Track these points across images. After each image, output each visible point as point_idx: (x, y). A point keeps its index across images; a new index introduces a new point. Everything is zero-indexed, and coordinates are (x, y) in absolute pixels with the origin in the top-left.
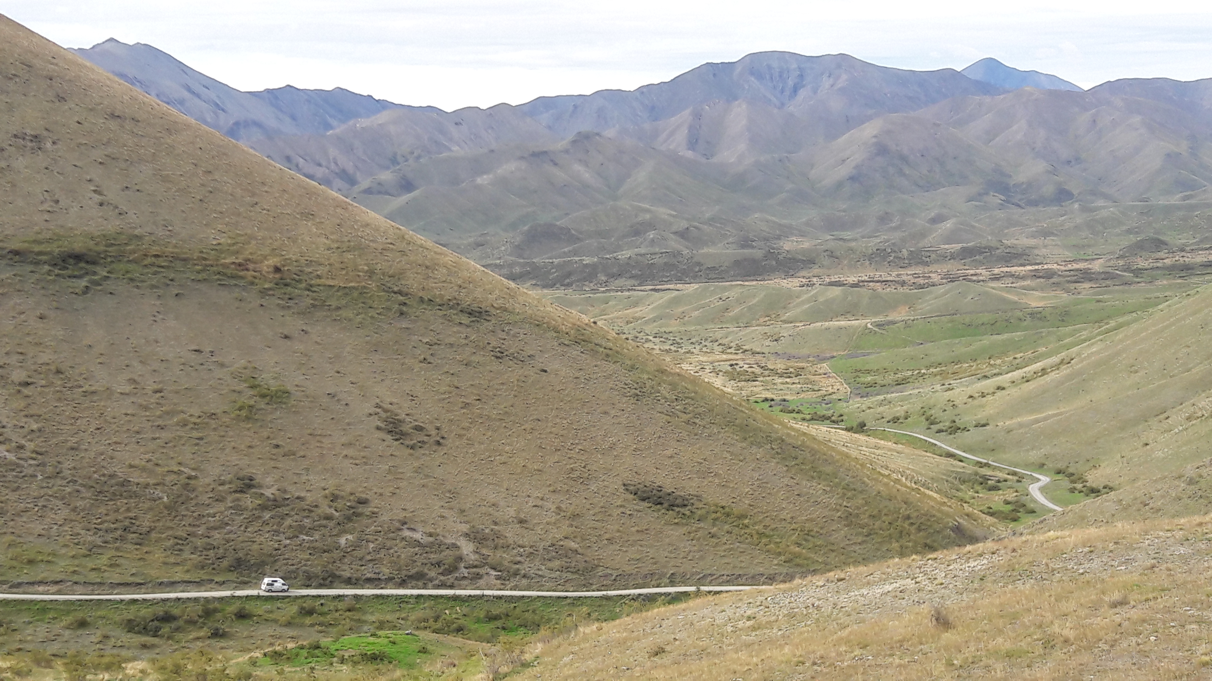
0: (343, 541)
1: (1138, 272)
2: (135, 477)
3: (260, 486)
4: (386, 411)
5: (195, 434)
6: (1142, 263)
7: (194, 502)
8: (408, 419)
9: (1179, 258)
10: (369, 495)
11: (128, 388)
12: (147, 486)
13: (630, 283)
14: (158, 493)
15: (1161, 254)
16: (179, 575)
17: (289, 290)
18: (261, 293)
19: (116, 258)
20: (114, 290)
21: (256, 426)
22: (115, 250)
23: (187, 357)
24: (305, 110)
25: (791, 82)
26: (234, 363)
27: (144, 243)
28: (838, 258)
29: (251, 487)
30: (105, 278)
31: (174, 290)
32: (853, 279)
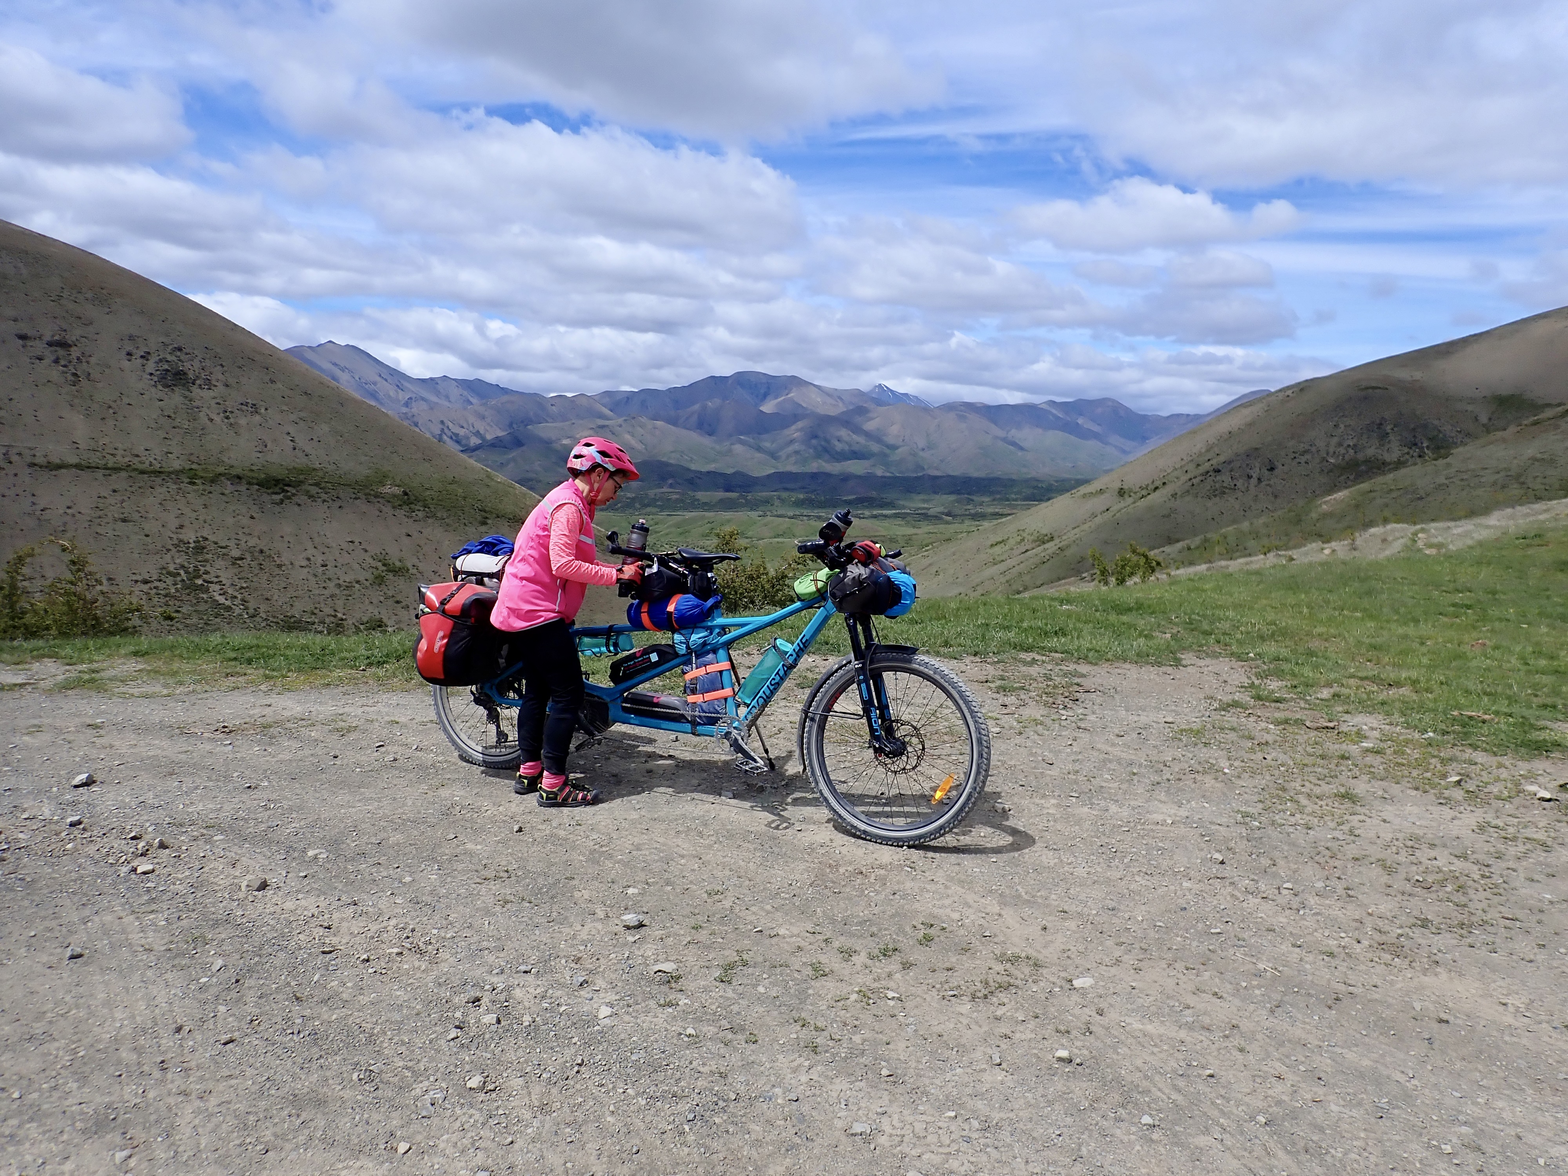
1: (955, 516)
5: (345, 592)
6: (956, 512)
9: (979, 510)
11: (304, 563)
12: (314, 623)
13: (654, 510)
15: (970, 506)
17: (412, 506)
18: (394, 507)
19: (301, 482)
20: (299, 502)
21: (385, 590)
22: (302, 477)
23: (345, 546)
24: (455, 392)
25: (762, 391)
26: (374, 549)
27: (320, 474)
28: (783, 501)
29: (380, 626)
30: (294, 495)
31: (338, 503)
32: (791, 514)
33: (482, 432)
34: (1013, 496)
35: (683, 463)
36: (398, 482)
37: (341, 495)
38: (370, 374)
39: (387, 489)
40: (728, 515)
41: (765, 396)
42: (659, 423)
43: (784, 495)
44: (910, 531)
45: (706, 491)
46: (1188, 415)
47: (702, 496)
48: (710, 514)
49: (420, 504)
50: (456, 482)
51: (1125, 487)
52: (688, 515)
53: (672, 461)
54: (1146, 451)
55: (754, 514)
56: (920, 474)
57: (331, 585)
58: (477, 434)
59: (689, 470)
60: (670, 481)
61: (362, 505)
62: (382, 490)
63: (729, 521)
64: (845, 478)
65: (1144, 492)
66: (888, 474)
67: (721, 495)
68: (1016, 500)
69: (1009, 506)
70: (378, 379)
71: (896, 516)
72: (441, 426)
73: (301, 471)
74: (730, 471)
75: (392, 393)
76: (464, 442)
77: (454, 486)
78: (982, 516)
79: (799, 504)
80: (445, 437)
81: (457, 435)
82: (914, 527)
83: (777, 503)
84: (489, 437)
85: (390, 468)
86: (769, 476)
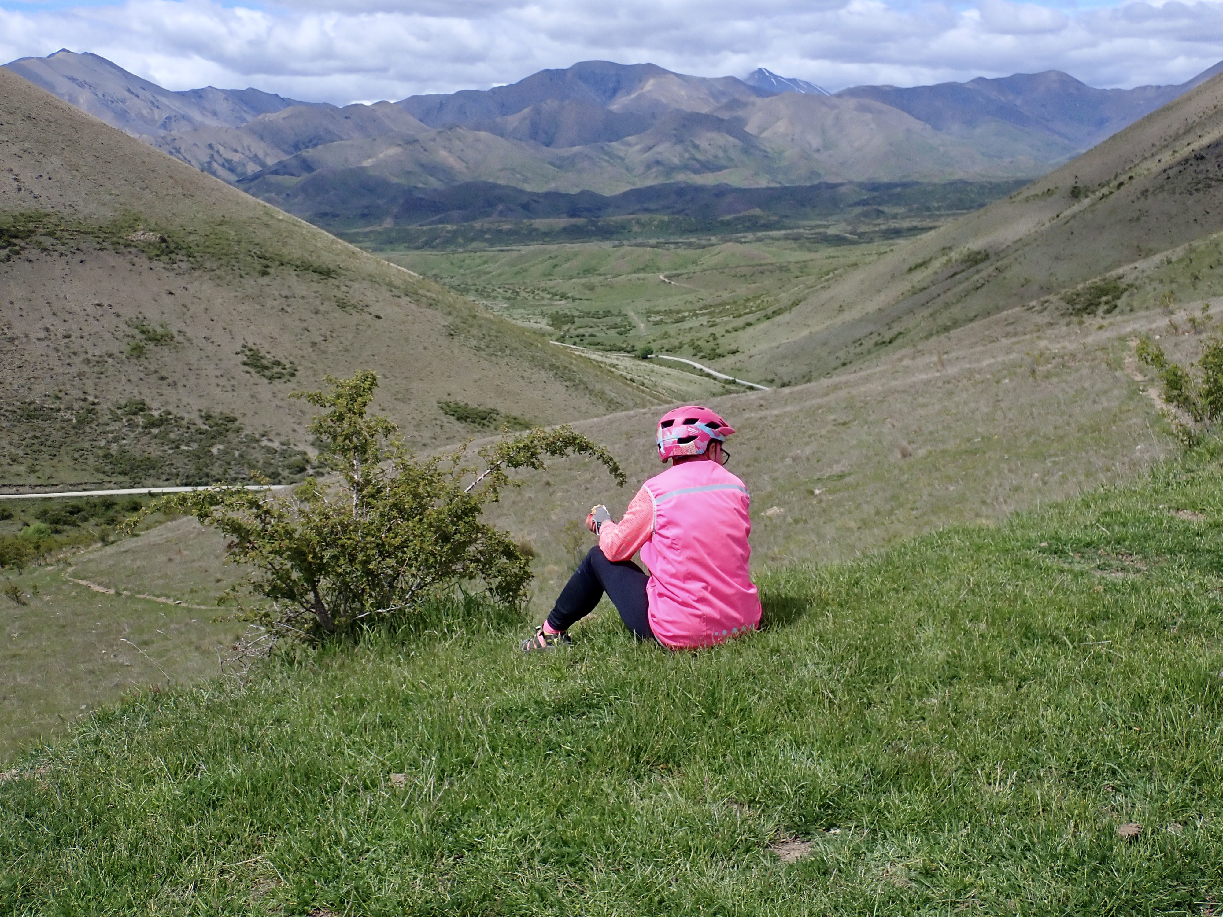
0: (215, 450)
1: (861, 235)
2: (49, 404)
3: (150, 409)
4: (250, 350)
5: (96, 369)
6: (863, 229)
7: (96, 423)
8: (268, 356)
9: (892, 224)
10: (237, 415)
11: (42, 334)
12: (59, 410)
14: (68, 416)
15: (880, 221)
16: (86, 477)
17: (173, 256)
18: (150, 259)
19: (32, 232)
20: (31, 257)
21: (146, 363)
22: (31, 226)
23: (90, 309)
24: (223, 106)
25: (611, 85)
26: (128, 313)
27: (54, 220)
28: (643, 225)
29: (142, 410)
30: (23, 248)
31: (80, 256)
32: (653, 241)
33: (261, 155)
34: (936, 205)
35: (514, 184)
36: (153, 226)
37: (82, 246)
38: (116, 88)
39: (139, 236)
40: (576, 247)
41: (614, 92)
42: (483, 134)
43: (644, 217)
44: (804, 256)
45: (546, 217)
46: (1159, 87)
47: (540, 223)
48: (552, 247)
49: (184, 252)
50: (227, 223)
51: (1079, 185)
52: (525, 250)
53: (502, 182)
54: (1106, 138)
55: (607, 245)
56: (816, 182)
57: (77, 360)
58: (255, 159)
59: (522, 191)
60: (500, 207)
61: (110, 258)
62: (132, 236)
63: (576, 255)
64: (721, 192)
65: (1105, 190)
66: (777, 185)
67: (563, 222)
68: (939, 208)
69: (930, 216)
70: (127, 94)
71: (787, 238)
72: (209, 151)
73: (30, 218)
74: (574, 191)
75: (145, 112)
76: (239, 170)
77: (224, 228)
78: (897, 233)
79: (663, 227)
80: (215, 165)
81: (229, 161)
82: (810, 250)
83: (636, 229)
84: (270, 161)
85: (142, 209)
86: (625, 195)
